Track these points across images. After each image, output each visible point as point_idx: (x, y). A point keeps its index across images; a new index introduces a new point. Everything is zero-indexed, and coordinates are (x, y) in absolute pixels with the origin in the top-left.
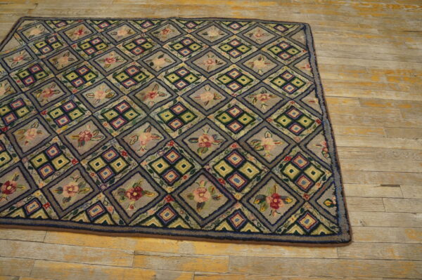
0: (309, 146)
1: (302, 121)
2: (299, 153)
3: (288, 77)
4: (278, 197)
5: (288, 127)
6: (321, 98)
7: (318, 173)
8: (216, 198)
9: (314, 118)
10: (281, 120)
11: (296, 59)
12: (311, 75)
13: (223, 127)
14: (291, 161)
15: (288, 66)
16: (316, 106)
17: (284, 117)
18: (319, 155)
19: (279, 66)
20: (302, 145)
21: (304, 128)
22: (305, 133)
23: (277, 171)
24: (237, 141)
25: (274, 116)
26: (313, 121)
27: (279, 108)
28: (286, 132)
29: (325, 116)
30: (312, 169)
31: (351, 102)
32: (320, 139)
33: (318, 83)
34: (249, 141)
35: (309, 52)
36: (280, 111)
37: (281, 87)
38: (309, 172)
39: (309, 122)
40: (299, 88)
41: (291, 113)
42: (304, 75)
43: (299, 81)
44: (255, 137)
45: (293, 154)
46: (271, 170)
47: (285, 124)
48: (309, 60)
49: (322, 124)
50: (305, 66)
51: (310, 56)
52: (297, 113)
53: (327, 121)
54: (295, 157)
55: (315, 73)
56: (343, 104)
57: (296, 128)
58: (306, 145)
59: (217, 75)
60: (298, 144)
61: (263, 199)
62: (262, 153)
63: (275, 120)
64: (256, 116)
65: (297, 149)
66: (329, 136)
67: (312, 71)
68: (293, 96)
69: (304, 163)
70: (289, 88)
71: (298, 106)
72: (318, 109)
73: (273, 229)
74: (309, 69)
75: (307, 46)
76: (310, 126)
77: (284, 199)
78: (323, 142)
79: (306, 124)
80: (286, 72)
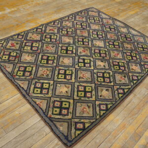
0: (12, 65)
1: (22, 73)
2: (15, 61)
3: (44, 91)
4: (13, 46)
5: (26, 67)
6: (20, 88)
7: (4, 58)
8: (30, 38)
9: (17, 77)
10: (30, 68)
11: (50, 106)
12: (34, 100)
13: (49, 55)
14: (16, 57)
15: (50, 98)
16: (20, 83)
17: (30, 70)
18: (6, 64)
19: (54, 95)
20: (15, 64)
21: (19, 70)
22: (17, 69)
23: (18, 52)
24: (39, 53)
25: (34, 68)
26: (17, 75)
27: (35, 72)
28: (25, 65)
29: (13, 81)
30: (7, 58)
31: (4, 98)
32: (10, 70)
33: (27, 96)
34: (35, 55)
35: (47, 116)
36: (33, 71)
37: (43, 83)
38: (7, 57)
39: (18, 74)
40: (34, 88)
41: (29, 73)
42: (37, 98)
43: (37, 92)
44: (34, 58)
45: (17, 59)
46: (21, 51)
47: (28, 68)
48: (42, 110)
49: (12, 76)
50: (41, 104)
51: (44, 113)
52: (26, 75)
53: (10, 79)
54: (15, 59)
55: (33, 103)
56: (7, 94)
57: (22, 69)
58: (14, 65)
59: (74, 72)
60: (17, 63)
61: (17, 44)
62: (28, 54)
63: (33, 67)
64: (41, 64)
65: (16, 62)
66: (6, 73)
67: (35, 103)
68: (34, 82)
69: (11, 58)
70: (38, 85)
71: (28, 78)
72: (18, 82)
73: (9, 40)
74: (37, 103)
75: (52, 121)
76: (17, 73)
77: (10, 47)
78: (8, 69)
79: (19, 72)
80: (48, 93)
